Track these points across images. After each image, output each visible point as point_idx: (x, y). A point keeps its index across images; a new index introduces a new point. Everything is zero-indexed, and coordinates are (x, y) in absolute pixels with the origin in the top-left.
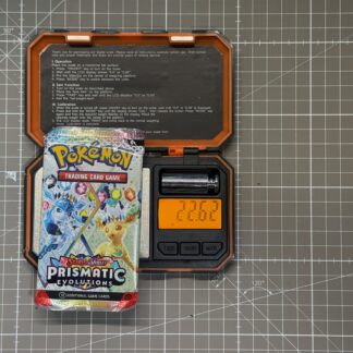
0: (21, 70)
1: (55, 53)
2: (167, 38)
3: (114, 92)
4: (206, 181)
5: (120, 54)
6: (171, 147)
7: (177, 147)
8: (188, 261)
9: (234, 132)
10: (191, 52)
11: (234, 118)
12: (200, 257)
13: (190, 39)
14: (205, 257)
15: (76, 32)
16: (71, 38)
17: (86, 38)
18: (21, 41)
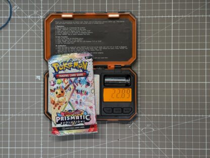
0: (42, 30)
1: (57, 23)
2: (107, 16)
3: (83, 40)
4: (125, 80)
5: (86, 23)
6: (109, 65)
7: (112, 65)
8: (117, 116)
9: (137, 58)
10: (118, 21)
11: (137, 51)
12: (122, 114)
13: (117, 15)
14: (124, 114)
15: (66, 13)
16: (64, 16)
17: (71, 16)
18: (41, 17)
